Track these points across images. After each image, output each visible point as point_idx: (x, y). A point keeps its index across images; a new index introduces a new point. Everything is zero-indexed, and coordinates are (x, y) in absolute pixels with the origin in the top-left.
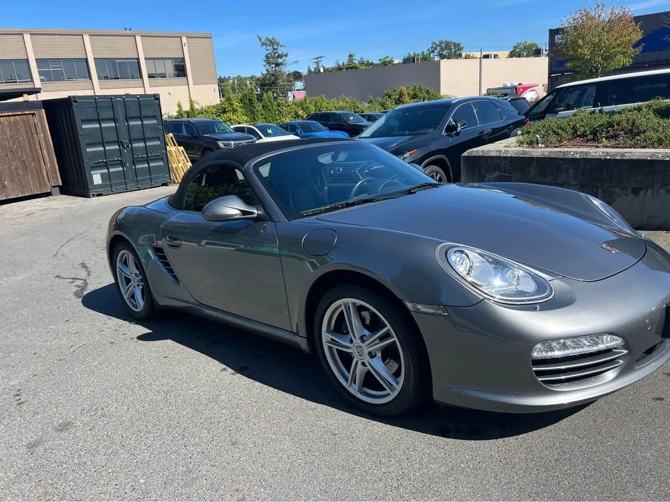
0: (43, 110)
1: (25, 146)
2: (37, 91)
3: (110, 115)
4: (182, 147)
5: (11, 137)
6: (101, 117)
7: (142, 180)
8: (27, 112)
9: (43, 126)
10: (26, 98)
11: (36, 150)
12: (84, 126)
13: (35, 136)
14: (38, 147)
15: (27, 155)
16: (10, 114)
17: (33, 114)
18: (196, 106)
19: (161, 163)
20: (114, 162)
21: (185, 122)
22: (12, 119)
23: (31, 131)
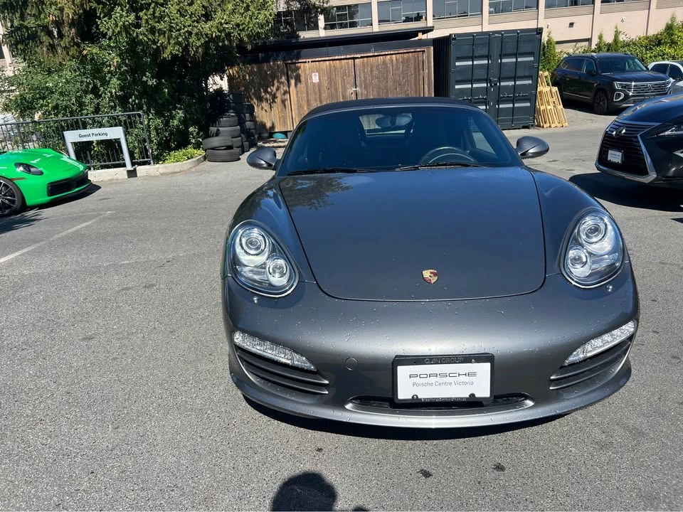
0: (432, 48)
1: (411, 82)
2: (430, 30)
3: (485, 52)
4: (556, 88)
5: (403, 72)
6: (476, 54)
7: (502, 121)
8: (419, 50)
9: (429, 63)
10: (421, 36)
11: (419, 85)
12: (457, 64)
13: (421, 72)
14: (421, 82)
15: (411, 88)
16: (405, 51)
17: (423, 51)
18: (622, 38)
19: (528, 104)
20: (479, 100)
21: (587, 57)
22: (406, 55)
23: (419, 66)
